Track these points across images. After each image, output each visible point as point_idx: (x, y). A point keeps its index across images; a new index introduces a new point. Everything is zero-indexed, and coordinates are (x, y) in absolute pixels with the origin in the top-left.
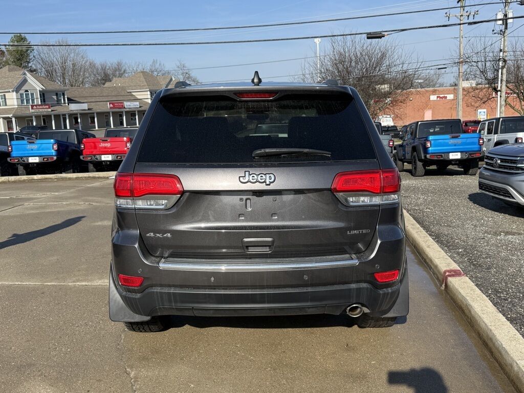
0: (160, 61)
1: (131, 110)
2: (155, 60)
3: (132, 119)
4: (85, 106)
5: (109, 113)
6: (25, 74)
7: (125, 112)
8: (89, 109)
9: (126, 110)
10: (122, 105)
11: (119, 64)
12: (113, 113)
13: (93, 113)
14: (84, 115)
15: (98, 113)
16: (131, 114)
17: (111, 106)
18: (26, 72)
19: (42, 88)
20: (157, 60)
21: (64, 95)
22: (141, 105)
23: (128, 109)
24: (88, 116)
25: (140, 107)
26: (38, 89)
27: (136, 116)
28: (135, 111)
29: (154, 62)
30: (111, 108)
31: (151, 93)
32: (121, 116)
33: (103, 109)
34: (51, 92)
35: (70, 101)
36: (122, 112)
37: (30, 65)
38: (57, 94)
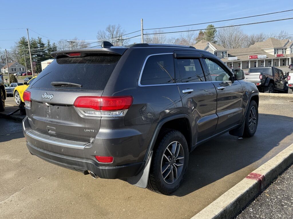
0: (285, 32)
1: (261, 59)
2: (282, 31)
3: (262, 64)
4: (236, 58)
5: (249, 61)
6: (208, 44)
7: (258, 60)
8: (238, 60)
9: (258, 59)
10: (257, 57)
11: (261, 35)
12: (251, 61)
13: (240, 62)
14: (235, 63)
15: (242, 62)
16: (262, 61)
17: (250, 57)
18: (209, 43)
19: (216, 50)
20: (283, 31)
21: (226, 53)
22: (268, 57)
23: (259, 59)
24: (237, 63)
25: (267, 58)
26: (214, 51)
27: (264, 62)
28: (264, 60)
29: (282, 32)
30: (250, 58)
31: (275, 49)
32: (256, 63)
33: (246, 59)
34: (220, 52)
35: (229, 55)
36: (256, 61)
37: (214, 39)
38: (223, 53)
